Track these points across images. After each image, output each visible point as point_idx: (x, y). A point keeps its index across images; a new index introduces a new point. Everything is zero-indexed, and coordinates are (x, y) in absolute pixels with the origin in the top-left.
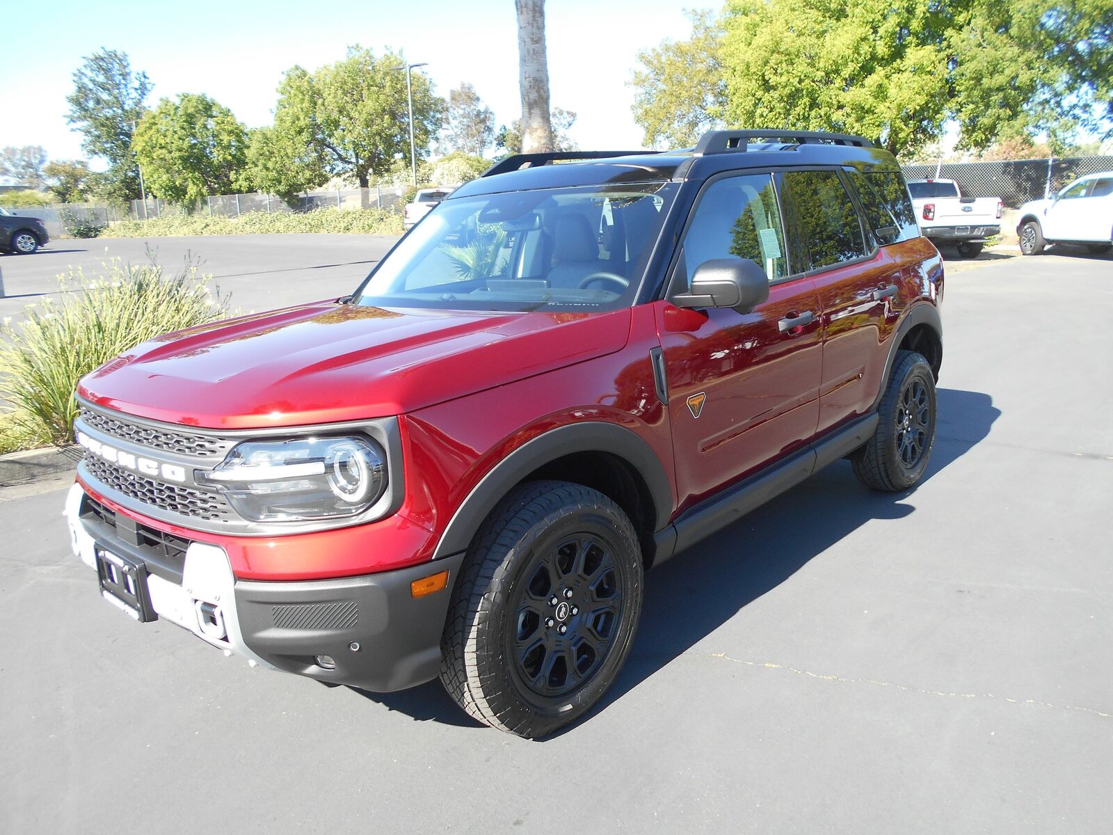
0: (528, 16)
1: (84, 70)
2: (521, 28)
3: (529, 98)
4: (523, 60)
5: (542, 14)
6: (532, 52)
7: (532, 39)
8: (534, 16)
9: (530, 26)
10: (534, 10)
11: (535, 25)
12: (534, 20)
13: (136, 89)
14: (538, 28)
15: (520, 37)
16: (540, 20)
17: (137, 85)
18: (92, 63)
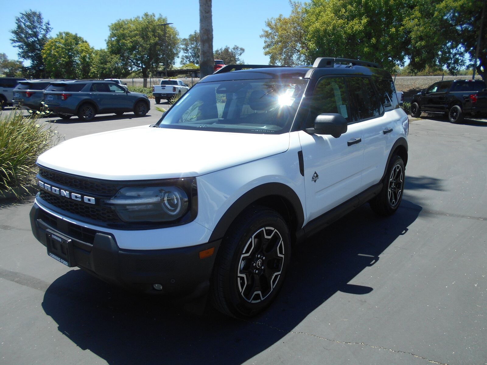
0: (204, 1)
1: (21, 19)
3: (203, 39)
6: (205, 17)
7: (205, 11)
8: (207, 1)
12: (207, 3)
13: (44, 30)
14: (208, 6)
16: (209, 3)
17: (44, 27)
18: (24, 16)
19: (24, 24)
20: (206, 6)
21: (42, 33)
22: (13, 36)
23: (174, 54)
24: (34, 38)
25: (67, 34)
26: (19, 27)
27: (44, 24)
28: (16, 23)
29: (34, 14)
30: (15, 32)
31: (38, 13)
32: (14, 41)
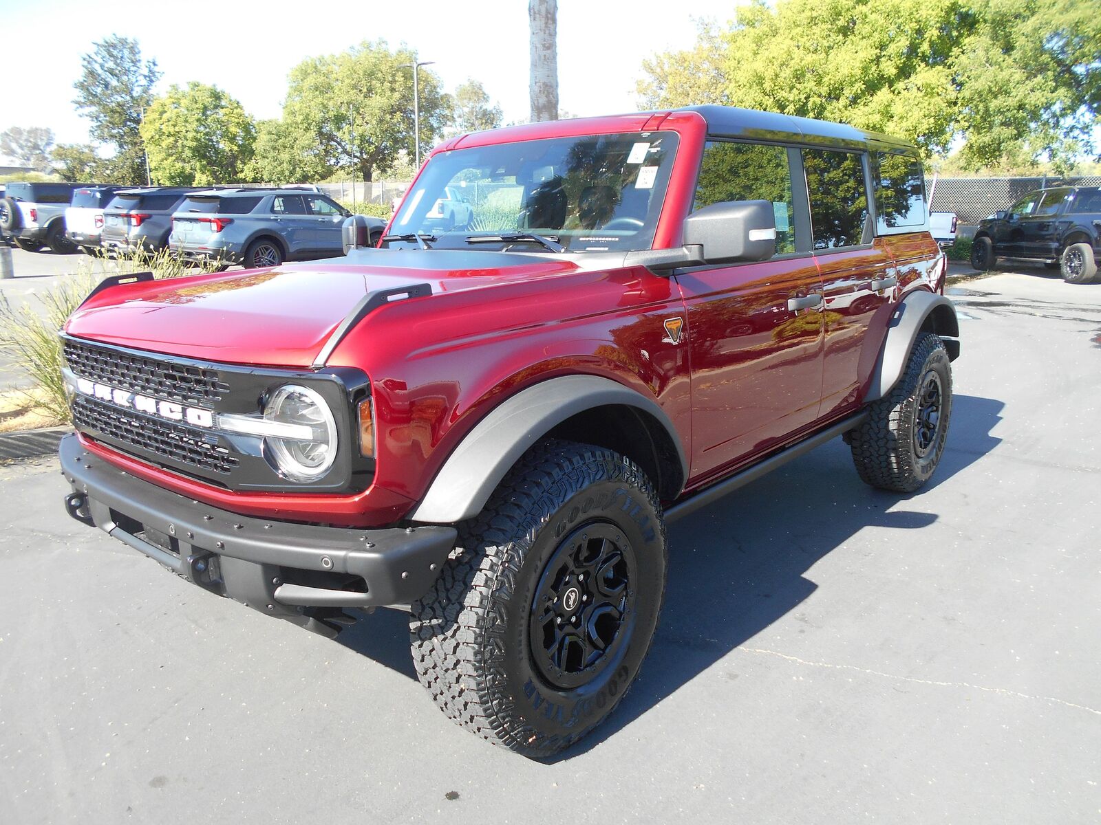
0: (541, 23)
1: (93, 56)
2: (533, 34)
3: (538, 103)
4: (534, 65)
5: (554, 21)
6: (543, 58)
7: (544, 45)
8: (546, 23)
9: (543, 33)
10: (547, 17)
11: (547, 32)
12: (546, 27)
13: (145, 76)
14: (550, 35)
15: (532, 43)
16: (552, 27)
17: (146, 72)
18: (102, 49)
19: (102, 66)
20: (545, 33)
21: (140, 83)
22: (79, 95)
23: (432, 129)
24: (123, 95)
25: (195, 85)
26: (92, 73)
27: (143, 64)
28: (83, 66)
29: (124, 42)
30: (82, 86)
31: (130, 40)
32: (80, 104)
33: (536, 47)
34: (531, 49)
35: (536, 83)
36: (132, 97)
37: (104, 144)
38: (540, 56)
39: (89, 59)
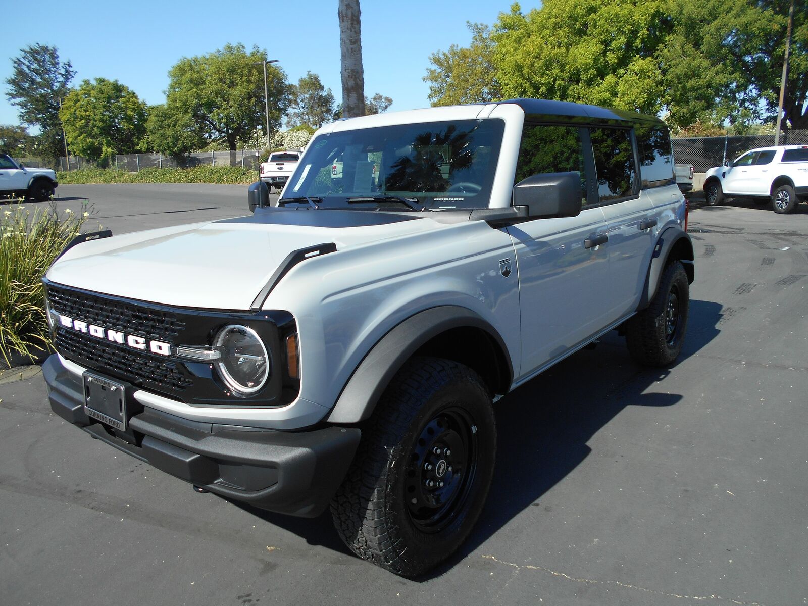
0: (348, 23)
1: (22, 60)
2: (343, 32)
3: (348, 85)
4: (344, 57)
5: (359, 22)
6: (350, 50)
7: (351, 41)
8: (352, 24)
9: (349, 31)
10: (352, 19)
11: (353, 30)
12: (352, 26)
13: (62, 75)
14: (356, 33)
15: (341, 39)
16: (357, 27)
17: (63, 71)
18: (28, 55)
19: (29, 67)
20: (351, 31)
21: (59, 80)
22: (10, 88)
23: (280, 110)
24: (46, 89)
25: (102, 81)
26: (20, 73)
27: (61, 65)
28: (14, 67)
29: (45, 49)
30: (13, 82)
31: (50, 48)
32: (13, 96)
33: (345, 42)
34: (341, 44)
35: (346, 70)
36: (52, 90)
37: (31, 126)
38: (348, 49)
39: (18, 62)
